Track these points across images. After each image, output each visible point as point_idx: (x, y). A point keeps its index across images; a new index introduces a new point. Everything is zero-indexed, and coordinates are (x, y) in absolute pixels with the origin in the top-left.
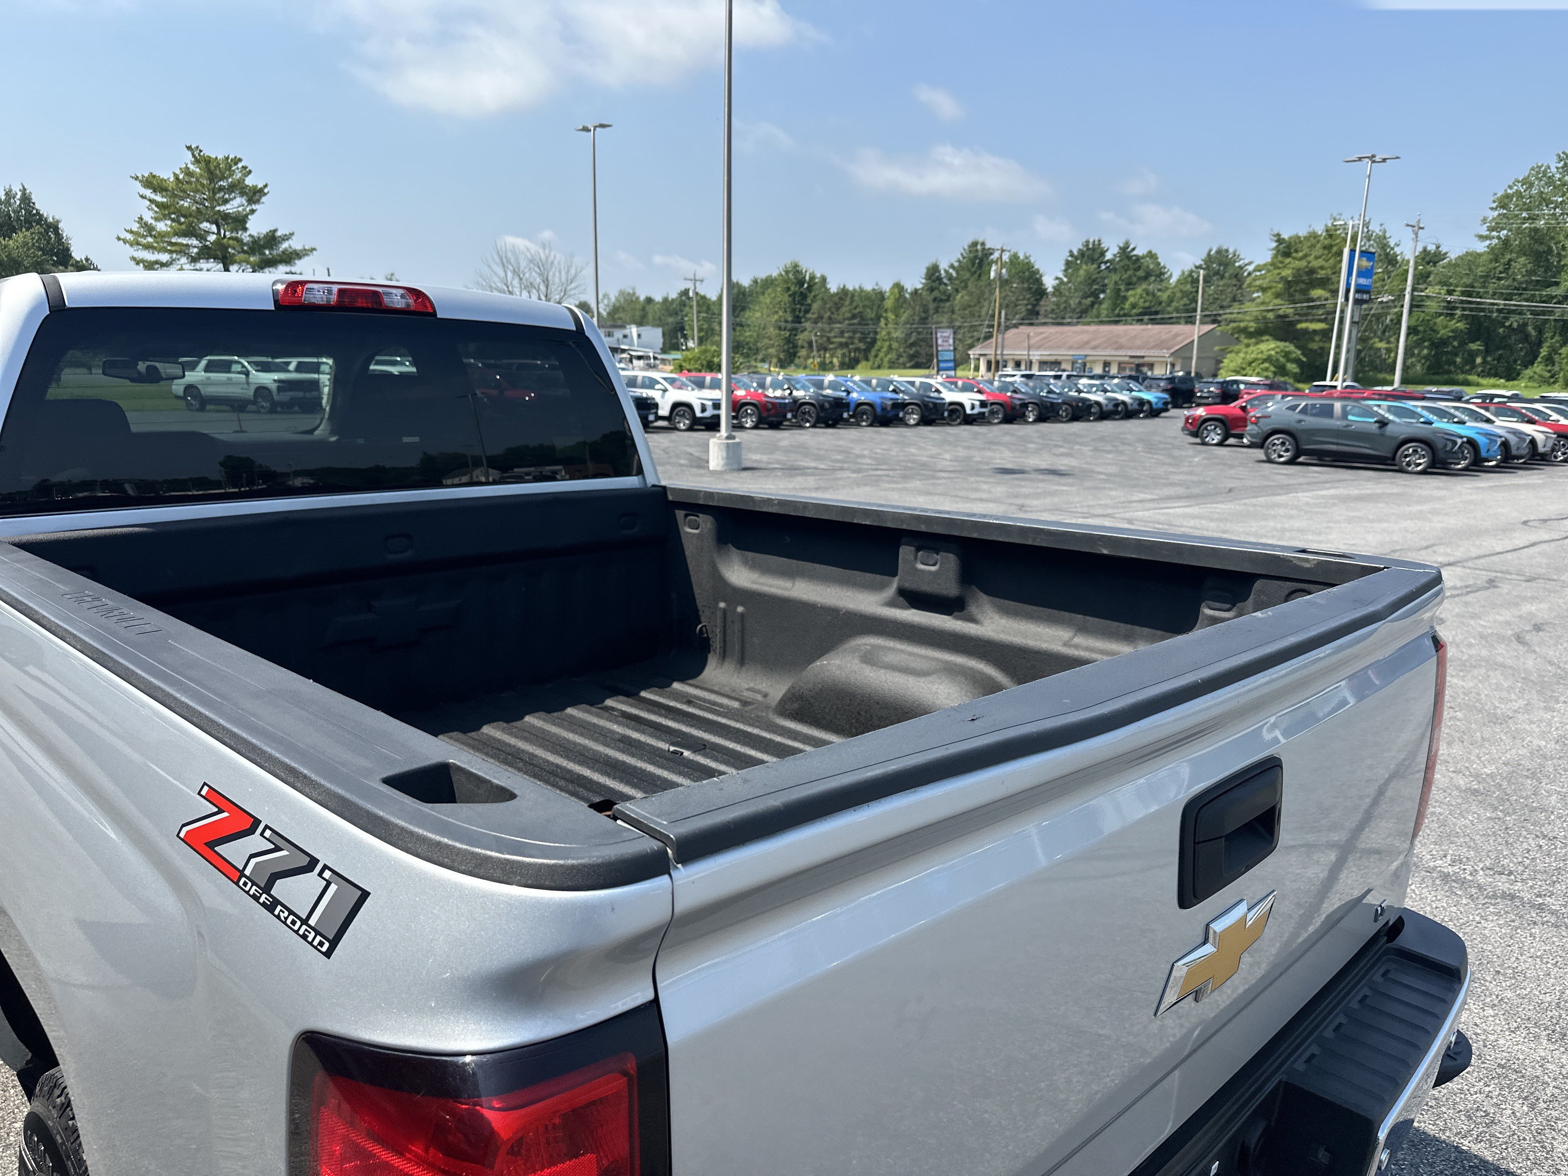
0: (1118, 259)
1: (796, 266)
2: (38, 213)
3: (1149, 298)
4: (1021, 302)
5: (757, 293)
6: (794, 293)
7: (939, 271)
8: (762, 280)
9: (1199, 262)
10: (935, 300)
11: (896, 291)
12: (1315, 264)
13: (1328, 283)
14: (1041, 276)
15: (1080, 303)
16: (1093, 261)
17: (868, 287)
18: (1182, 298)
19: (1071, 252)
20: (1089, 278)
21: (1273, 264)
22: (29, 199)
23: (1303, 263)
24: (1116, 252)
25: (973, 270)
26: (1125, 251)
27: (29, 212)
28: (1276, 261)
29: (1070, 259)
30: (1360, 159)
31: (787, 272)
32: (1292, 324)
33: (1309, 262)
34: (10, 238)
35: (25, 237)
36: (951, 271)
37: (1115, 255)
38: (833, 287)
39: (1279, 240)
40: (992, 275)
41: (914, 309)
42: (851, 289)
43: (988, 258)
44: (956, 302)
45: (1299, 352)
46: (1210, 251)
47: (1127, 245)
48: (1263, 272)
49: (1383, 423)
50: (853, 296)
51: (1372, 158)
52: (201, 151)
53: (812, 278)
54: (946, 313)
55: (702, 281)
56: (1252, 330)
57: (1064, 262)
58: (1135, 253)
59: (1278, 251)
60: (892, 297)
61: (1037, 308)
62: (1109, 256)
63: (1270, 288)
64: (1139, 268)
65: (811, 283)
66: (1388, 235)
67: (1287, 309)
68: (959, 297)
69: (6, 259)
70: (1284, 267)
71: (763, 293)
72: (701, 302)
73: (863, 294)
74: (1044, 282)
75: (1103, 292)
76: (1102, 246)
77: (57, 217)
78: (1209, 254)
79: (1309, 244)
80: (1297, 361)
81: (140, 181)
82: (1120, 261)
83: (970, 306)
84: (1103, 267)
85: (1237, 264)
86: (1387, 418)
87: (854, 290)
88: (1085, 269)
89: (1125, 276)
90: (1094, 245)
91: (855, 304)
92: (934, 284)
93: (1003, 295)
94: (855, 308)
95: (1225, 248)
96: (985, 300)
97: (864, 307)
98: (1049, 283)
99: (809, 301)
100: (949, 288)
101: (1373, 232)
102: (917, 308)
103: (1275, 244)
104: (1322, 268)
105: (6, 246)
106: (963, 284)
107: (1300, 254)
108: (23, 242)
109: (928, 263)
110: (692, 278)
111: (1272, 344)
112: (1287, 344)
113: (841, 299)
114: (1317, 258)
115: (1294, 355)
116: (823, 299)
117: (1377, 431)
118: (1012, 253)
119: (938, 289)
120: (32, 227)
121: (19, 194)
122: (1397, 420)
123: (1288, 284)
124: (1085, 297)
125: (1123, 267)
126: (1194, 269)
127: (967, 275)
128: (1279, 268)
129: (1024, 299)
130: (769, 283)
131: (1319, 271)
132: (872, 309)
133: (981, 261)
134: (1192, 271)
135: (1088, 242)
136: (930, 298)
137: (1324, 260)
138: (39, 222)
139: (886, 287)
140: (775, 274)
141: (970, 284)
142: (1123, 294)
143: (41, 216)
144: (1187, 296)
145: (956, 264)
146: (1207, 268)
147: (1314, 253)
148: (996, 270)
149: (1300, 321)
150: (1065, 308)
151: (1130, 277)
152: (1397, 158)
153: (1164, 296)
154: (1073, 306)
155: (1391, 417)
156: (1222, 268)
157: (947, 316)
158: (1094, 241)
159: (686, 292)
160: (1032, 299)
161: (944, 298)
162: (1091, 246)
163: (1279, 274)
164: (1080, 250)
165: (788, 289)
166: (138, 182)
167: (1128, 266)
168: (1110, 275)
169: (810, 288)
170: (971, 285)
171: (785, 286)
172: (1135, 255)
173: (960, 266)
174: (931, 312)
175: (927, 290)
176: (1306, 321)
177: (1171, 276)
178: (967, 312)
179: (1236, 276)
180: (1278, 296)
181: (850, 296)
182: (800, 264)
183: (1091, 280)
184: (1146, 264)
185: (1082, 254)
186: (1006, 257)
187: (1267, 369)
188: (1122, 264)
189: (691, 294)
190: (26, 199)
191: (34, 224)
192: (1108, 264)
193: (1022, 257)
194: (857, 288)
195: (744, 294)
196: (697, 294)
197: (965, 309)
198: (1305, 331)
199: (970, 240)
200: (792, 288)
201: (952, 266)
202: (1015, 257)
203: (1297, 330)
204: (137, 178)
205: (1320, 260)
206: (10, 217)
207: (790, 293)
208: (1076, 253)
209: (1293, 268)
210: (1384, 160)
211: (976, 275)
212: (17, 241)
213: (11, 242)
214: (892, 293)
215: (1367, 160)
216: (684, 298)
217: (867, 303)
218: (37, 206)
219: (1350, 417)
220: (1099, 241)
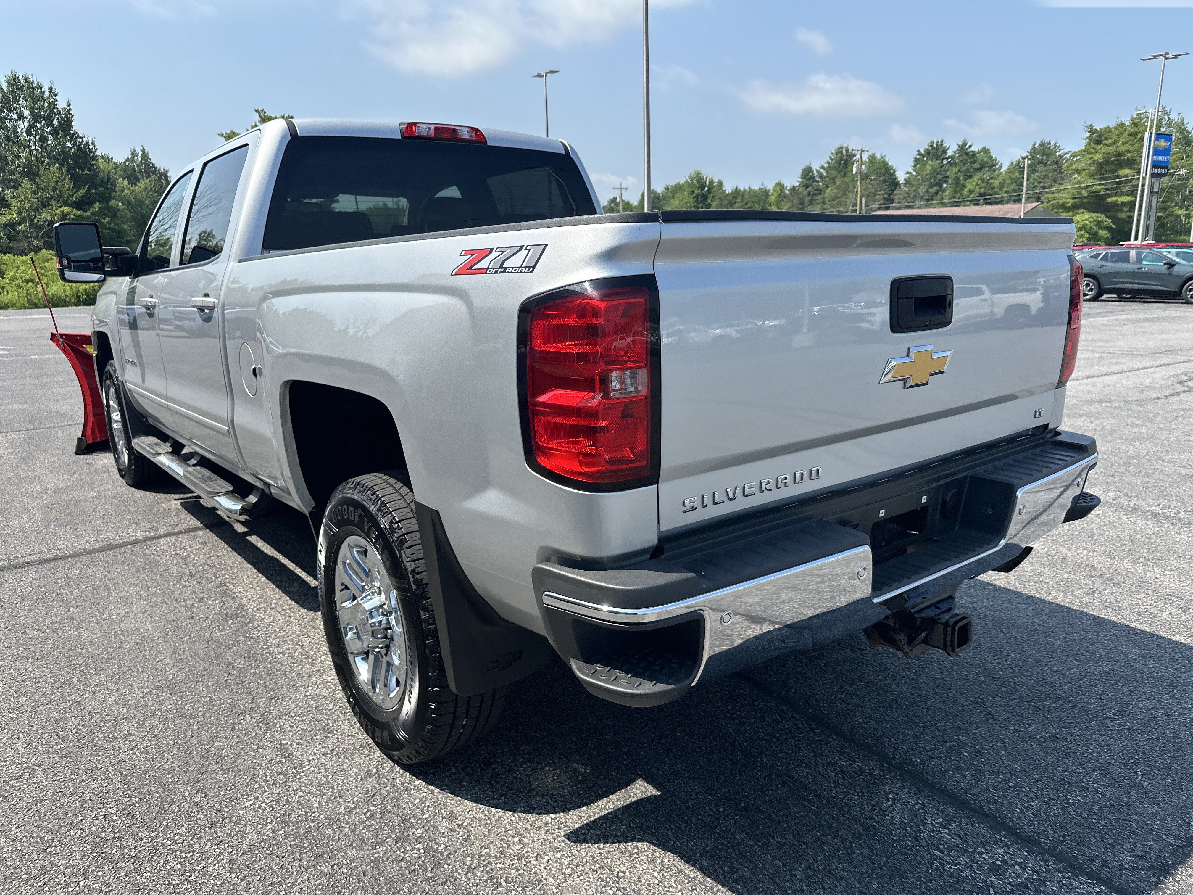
0: (957, 155)
1: (698, 175)
2: (153, 166)
3: (984, 185)
4: (879, 193)
5: (668, 197)
6: (698, 196)
7: (812, 172)
8: (672, 187)
9: (1025, 154)
10: (809, 194)
11: (778, 188)
12: (1123, 148)
13: (1133, 163)
14: (895, 171)
15: (927, 191)
16: (937, 157)
17: (756, 187)
18: (1011, 184)
19: (919, 151)
20: (934, 171)
21: (1086, 150)
22: (147, 156)
23: (1113, 148)
24: (955, 150)
25: (840, 169)
26: (963, 148)
27: (147, 165)
28: (1089, 147)
29: (918, 157)
30: (1155, 57)
31: (692, 179)
32: (1103, 198)
33: (1118, 147)
34: (136, 184)
35: (145, 183)
36: (822, 170)
37: (955, 152)
38: (728, 189)
39: (1092, 130)
40: (855, 170)
41: (793, 202)
42: (742, 189)
43: (851, 159)
44: (826, 195)
45: (1109, 221)
46: (1035, 144)
47: (965, 144)
48: (1078, 158)
49: (1171, 265)
50: (744, 194)
51: (1166, 56)
52: (265, 113)
53: (711, 182)
54: (818, 204)
55: (626, 189)
56: (1070, 205)
57: (913, 160)
58: (971, 149)
59: (1091, 140)
60: (775, 194)
61: (892, 197)
62: (950, 153)
63: (1084, 170)
64: (975, 161)
65: (711, 187)
66: (1185, 122)
67: (1098, 186)
68: (828, 191)
69: (133, 200)
70: (1096, 152)
71: (673, 197)
72: (626, 207)
73: (752, 193)
74: (897, 176)
75: (946, 182)
76: (944, 145)
77: (166, 169)
78: (1034, 147)
79: (1117, 132)
80: (1108, 228)
81: (225, 137)
82: (959, 156)
83: (837, 198)
84: (945, 162)
85: (1058, 154)
86: (1174, 261)
87: (745, 190)
88: (930, 165)
89: (963, 169)
90: (937, 145)
91: (745, 201)
92: (808, 182)
93: (864, 187)
94: (746, 204)
95: (1047, 140)
96: (850, 192)
97: (753, 202)
98: (901, 176)
99: (709, 201)
100: (821, 184)
101: (1173, 120)
102: (795, 201)
103: (1088, 134)
104: (1129, 151)
105: (133, 191)
106: (831, 181)
107: (1110, 141)
108: (145, 187)
109: (803, 166)
110: (619, 187)
111: (1087, 215)
112: (1099, 215)
113: (734, 198)
114: (1124, 143)
115: (1105, 224)
116: (720, 198)
117: (1166, 272)
118: (870, 153)
119: (812, 185)
120: (149, 176)
121: (141, 153)
122: (1184, 262)
123: (1100, 165)
124: (931, 186)
125: (962, 161)
126: (1021, 159)
127: (834, 173)
128: (1091, 153)
129: (881, 190)
130: (677, 188)
131: (1126, 153)
132: (759, 204)
133: (846, 162)
134: (1019, 162)
135: (932, 143)
136: (805, 193)
137: (1130, 145)
138: (154, 173)
139: (770, 186)
140: (682, 181)
141: (837, 180)
142: (961, 182)
143: (156, 168)
144: (1016, 182)
145: (826, 165)
146: (1033, 158)
147: (1122, 140)
148: (857, 167)
149: (1110, 196)
150: (915, 195)
151: (968, 170)
152: (1187, 54)
153: (996, 183)
154: (921, 194)
155: (1178, 260)
156: (1045, 158)
157: (819, 206)
158: (938, 142)
159: (614, 200)
160: (888, 190)
161: (817, 192)
162: (935, 146)
163: (1091, 158)
164: (926, 149)
165: (693, 192)
166: (223, 138)
167: (966, 160)
168: (951, 168)
169: (709, 190)
170: (838, 182)
171: (690, 190)
172: (972, 151)
173: (829, 166)
174: (806, 204)
175: (803, 187)
176: (1116, 195)
177: (1001, 167)
178: (835, 202)
179: (1056, 163)
180: (1091, 176)
181: (741, 195)
182: (702, 172)
183: (935, 172)
184: (980, 158)
185: (928, 153)
186: (865, 157)
187: (1082, 236)
188: (961, 158)
189: (618, 200)
190: (145, 156)
191: (151, 174)
192: (949, 160)
193: (878, 157)
194: (747, 188)
195: (658, 198)
196: (623, 200)
197: (833, 200)
198: (1115, 204)
199: (837, 146)
200: (696, 192)
201: (823, 167)
202: (872, 158)
203: (1108, 203)
204: (222, 135)
205: (1127, 145)
206: (135, 170)
207: (694, 195)
208: (923, 152)
209: (1104, 153)
210: (1176, 57)
211: (842, 173)
212: (140, 187)
213: (136, 188)
214: (775, 191)
215: (1162, 57)
216: (612, 205)
217: (755, 200)
218: (153, 161)
219: (1144, 262)
220: (942, 141)
